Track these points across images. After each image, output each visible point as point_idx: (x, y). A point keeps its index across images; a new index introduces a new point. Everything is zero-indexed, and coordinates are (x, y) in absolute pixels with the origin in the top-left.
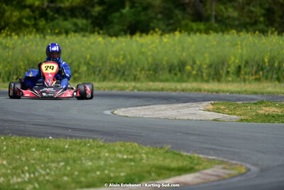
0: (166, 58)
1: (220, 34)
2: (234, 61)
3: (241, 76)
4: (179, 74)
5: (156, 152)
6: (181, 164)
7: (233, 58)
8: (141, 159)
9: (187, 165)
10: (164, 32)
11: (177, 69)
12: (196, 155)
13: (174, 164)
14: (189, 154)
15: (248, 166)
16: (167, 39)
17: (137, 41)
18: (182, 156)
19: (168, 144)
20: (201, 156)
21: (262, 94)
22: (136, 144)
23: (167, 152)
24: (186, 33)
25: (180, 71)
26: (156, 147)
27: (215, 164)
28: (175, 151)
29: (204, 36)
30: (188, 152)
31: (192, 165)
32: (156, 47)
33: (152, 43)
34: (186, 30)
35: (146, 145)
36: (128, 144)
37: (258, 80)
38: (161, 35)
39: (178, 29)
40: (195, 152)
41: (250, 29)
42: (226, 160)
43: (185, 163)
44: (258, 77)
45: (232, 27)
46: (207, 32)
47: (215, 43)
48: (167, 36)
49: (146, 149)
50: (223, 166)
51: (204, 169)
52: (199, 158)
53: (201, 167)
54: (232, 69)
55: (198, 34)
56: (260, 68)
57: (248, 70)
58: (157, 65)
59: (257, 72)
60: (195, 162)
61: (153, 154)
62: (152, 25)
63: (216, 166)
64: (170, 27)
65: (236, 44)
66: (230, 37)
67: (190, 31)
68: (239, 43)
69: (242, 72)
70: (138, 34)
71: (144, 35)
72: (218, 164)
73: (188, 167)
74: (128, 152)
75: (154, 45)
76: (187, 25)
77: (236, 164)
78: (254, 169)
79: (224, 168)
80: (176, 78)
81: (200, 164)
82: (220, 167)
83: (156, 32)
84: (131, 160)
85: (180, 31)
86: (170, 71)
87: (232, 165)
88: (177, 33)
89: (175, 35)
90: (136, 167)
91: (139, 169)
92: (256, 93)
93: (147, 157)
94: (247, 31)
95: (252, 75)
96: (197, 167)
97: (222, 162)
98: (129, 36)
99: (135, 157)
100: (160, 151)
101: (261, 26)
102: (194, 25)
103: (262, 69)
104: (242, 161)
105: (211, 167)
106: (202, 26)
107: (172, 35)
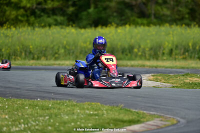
0: (119, 44)
1: (158, 26)
2: (168, 45)
3: (173, 56)
4: (129, 55)
5: (113, 109)
6: (131, 117)
7: (167, 44)
8: (103, 114)
9: (135, 118)
10: (118, 26)
11: (128, 51)
12: (142, 112)
13: (126, 118)
14: (136, 111)
15: (178, 119)
16: (120, 30)
17: (99, 32)
18: (131, 112)
19: (122, 103)
20: (145, 112)
21: (188, 68)
22: (99, 104)
23: (121, 109)
24: (134, 26)
25: (130, 52)
26: (114, 106)
27: (155, 117)
28: (127, 108)
29: (147, 28)
30: (136, 109)
31: (139, 118)
32: (113, 36)
33: (110, 33)
34: (134, 24)
35: (106, 104)
36: (93, 103)
37: (185, 59)
38: (116, 27)
39: (128, 23)
40: (141, 109)
41: (179, 23)
42: (162, 115)
43: (134, 117)
44: (184, 56)
45: (166, 22)
46: (148, 25)
47: (154, 33)
48: (120, 28)
49: (106, 107)
50: (161, 119)
51: (147, 121)
52: (144, 113)
53: (145, 120)
54: (167, 51)
55: (142, 27)
56: (186, 50)
57: (178, 52)
58: (113, 48)
59: (184, 53)
60: (141, 116)
61: (111, 110)
62: (110, 20)
63: (156, 119)
64: (123, 22)
65: (169, 34)
66: (165, 28)
67: (136, 24)
68: (171, 33)
69: (174, 53)
70: (100, 27)
71: (104, 27)
72: (157, 117)
73: (136, 120)
74: (93, 109)
75: (111, 34)
76: (134, 20)
77: (170, 118)
78: (182, 121)
79: (161, 120)
80: (127, 58)
81: (144, 118)
82: (158, 119)
83: (112, 25)
84: (96, 115)
85: (130, 25)
86: (123, 52)
87: (166, 118)
88: (127, 26)
89: (126, 27)
90: (99, 119)
91: (101, 121)
92: (183, 68)
93: (107, 113)
94: (177, 25)
95: (181, 55)
96: (142, 120)
97: (160, 116)
98: (93, 28)
99: (98, 113)
100: (116, 109)
101: (187, 21)
102: (139, 21)
103: (188, 51)
104: (174, 115)
105: (152, 120)
106: (145, 21)
107: (124, 27)
